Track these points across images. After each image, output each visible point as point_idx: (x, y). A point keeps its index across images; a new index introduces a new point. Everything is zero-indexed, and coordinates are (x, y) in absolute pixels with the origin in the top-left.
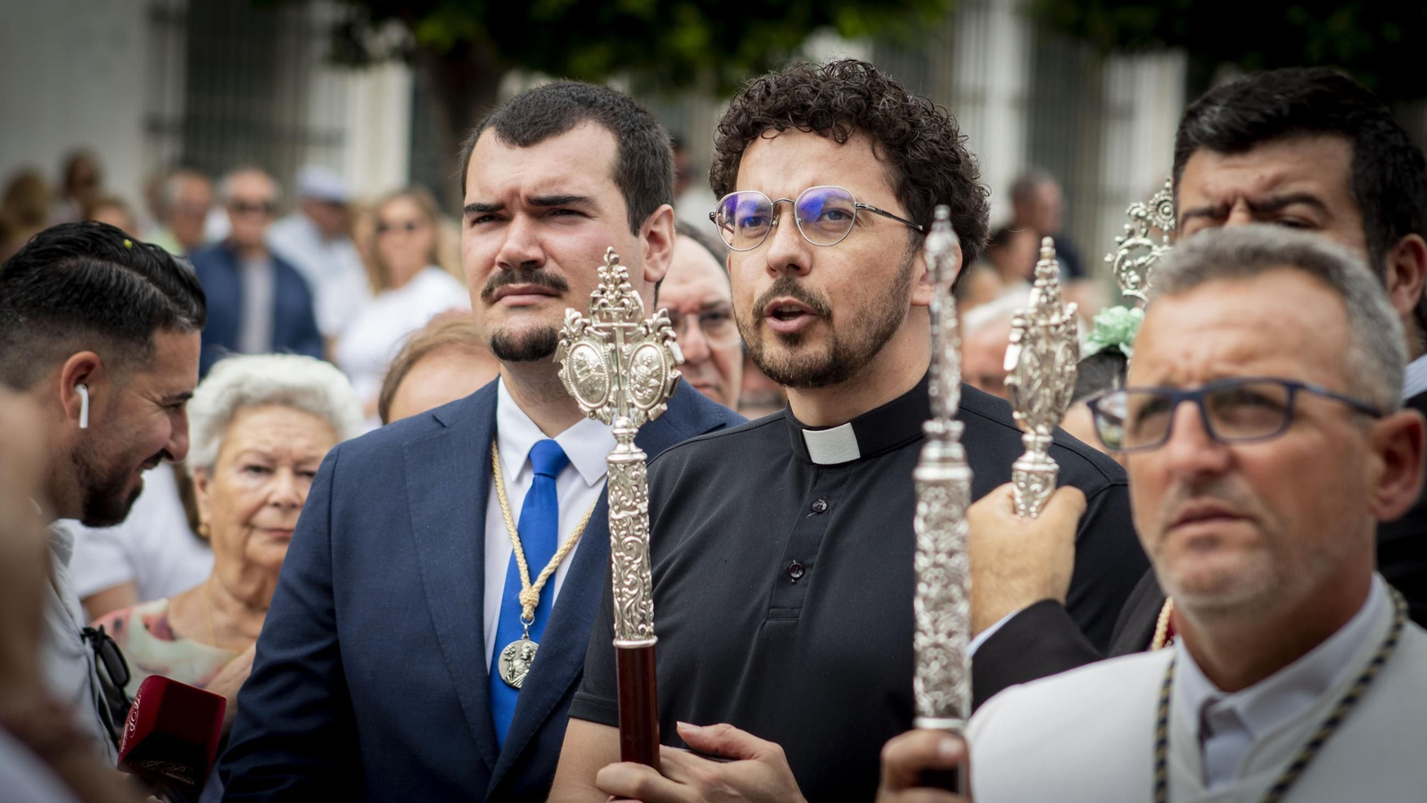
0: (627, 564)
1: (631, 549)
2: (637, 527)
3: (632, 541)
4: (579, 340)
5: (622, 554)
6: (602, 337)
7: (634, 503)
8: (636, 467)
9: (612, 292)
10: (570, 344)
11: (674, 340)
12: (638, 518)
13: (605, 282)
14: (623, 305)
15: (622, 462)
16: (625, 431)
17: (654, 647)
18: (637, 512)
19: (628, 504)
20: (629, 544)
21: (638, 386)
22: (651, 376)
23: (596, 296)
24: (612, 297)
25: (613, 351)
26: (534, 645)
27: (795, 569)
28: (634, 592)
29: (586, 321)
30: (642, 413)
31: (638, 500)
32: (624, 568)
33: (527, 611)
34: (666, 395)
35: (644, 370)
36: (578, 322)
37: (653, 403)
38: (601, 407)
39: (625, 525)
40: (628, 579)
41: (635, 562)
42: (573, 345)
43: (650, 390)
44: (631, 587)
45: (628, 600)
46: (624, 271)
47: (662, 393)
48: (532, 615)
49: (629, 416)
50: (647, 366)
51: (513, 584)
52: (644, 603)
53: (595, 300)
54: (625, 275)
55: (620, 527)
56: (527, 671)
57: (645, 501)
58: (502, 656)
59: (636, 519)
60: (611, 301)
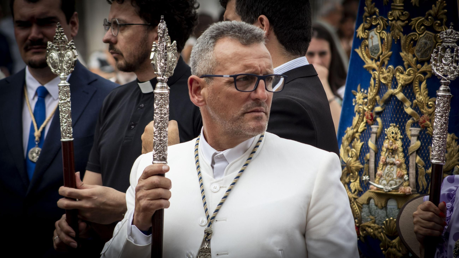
0: (63, 116)
1: (65, 112)
2: (66, 105)
3: (65, 110)
4: (52, 51)
5: (62, 113)
6: (57, 49)
7: (65, 98)
8: (66, 87)
9: (59, 36)
10: (49, 52)
11: (75, 49)
12: (67, 103)
13: (57, 32)
14: (62, 40)
15: (62, 86)
16: (63, 77)
17: (72, 141)
18: (66, 101)
19: (64, 98)
20: (64, 110)
21: (66, 63)
22: (69, 60)
23: (55, 37)
24: (59, 37)
25: (60, 53)
26: (40, 149)
27: (133, 125)
28: (66, 124)
29: (53, 45)
30: (67, 71)
31: (66, 97)
32: (63, 117)
33: (37, 139)
34: (73, 65)
35: (67, 58)
36: (51, 45)
37: (69, 68)
38: (57, 70)
39: (63, 105)
40: (64, 121)
41: (66, 116)
42: (50, 52)
43: (69, 64)
44: (65, 123)
45: (64, 127)
46: (62, 30)
47: (72, 65)
48: (39, 140)
49: (64, 73)
50: (68, 57)
51: (32, 130)
52: (69, 128)
53: (55, 38)
54: (63, 31)
55: (61, 105)
56: (38, 157)
57: (69, 98)
58: (30, 153)
59: (66, 103)
60: (59, 38)
